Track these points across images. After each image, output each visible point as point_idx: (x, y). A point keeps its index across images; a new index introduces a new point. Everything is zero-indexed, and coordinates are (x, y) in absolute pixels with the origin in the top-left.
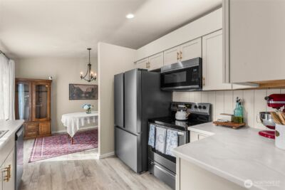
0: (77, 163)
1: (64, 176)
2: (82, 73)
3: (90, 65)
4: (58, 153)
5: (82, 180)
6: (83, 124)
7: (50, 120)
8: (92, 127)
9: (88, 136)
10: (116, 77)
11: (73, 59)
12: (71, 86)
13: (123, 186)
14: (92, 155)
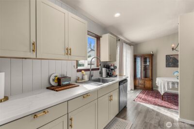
6: (171, 87)
7: (152, 80)
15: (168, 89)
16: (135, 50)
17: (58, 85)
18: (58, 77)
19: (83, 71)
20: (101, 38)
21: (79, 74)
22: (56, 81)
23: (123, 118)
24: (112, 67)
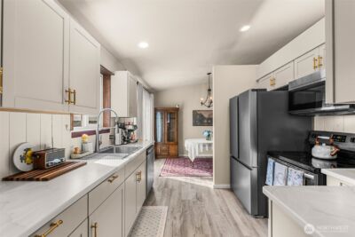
0: (193, 186)
1: (180, 194)
2: (202, 99)
3: (210, 90)
4: (180, 174)
5: (194, 202)
6: (202, 150)
7: (177, 144)
8: (208, 155)
9: (205, 163)
10: (231, 100)
11: (195, 86)
12: (195, 113)
13: (231, 222)
14: (208, 183)
15: (200, 153)
16: (156, 101)
17: (34, 169)
18: (33, 150)
19: (85, 135)
20: (112, 76)
21: (77, 142)
22: (28, 159)
23: (152, 205)
24: (130, 127)
